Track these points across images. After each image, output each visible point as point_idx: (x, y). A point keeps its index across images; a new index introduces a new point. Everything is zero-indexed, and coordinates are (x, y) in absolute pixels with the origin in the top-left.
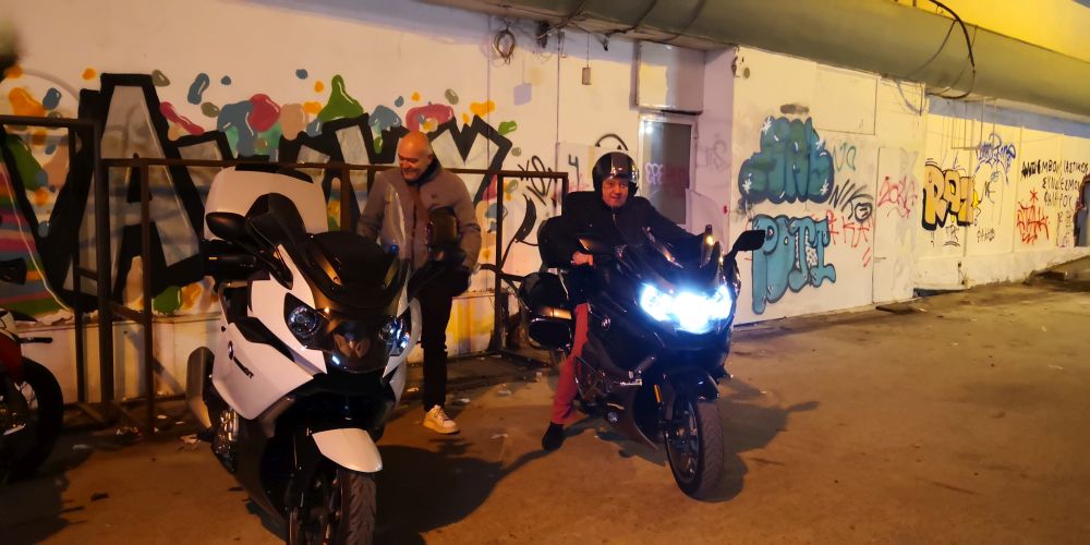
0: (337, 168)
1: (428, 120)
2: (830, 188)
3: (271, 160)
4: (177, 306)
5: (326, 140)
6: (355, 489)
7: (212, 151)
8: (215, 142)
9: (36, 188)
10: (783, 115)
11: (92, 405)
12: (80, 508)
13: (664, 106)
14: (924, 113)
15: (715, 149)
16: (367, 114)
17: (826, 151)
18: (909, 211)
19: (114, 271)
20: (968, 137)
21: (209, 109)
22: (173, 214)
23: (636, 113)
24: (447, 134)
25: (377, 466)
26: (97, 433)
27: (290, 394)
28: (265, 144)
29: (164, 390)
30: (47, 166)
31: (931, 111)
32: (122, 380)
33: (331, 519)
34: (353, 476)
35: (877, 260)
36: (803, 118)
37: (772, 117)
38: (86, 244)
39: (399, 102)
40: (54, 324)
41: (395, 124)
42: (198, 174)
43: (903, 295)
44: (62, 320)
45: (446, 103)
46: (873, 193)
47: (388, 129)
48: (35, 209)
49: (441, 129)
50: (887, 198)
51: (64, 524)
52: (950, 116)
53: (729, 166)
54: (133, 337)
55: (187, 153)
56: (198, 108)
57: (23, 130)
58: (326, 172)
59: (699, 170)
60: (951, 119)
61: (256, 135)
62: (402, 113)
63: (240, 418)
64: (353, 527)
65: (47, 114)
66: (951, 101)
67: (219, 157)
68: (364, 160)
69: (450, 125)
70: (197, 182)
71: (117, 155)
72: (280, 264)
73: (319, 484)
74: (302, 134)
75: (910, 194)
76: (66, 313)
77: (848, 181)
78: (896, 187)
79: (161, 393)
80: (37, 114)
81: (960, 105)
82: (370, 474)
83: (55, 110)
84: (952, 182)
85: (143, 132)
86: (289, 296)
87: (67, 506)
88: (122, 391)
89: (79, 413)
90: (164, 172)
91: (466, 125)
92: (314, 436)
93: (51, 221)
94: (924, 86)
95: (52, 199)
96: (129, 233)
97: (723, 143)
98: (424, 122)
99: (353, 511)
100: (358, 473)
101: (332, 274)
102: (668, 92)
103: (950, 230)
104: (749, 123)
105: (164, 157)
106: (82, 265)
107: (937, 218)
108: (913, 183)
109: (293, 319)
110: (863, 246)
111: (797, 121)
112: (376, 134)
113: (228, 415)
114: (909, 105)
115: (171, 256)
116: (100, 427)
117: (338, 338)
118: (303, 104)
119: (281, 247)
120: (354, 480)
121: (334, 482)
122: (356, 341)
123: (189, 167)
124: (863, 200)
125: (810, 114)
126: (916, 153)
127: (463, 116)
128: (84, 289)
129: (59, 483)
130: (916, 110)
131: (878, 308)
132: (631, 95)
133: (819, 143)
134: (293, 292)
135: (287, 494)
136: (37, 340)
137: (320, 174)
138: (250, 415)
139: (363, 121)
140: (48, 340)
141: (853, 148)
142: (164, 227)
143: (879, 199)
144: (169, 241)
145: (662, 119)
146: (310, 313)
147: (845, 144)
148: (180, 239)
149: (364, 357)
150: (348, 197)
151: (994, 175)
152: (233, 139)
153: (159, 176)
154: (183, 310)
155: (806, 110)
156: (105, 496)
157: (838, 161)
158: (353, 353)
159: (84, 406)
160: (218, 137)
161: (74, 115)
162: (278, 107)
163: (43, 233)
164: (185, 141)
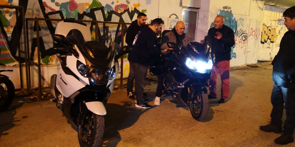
0: (94, 22)
1: (121, 9)
2: (236, 31)
3: (75, 19)
4: (49, 62)
5: (91, 14)
6: (98, 121)
7: (58, 16)
8: (59, 14)
9: (6, 26)
10: (223, 9)
11: (25, 89)
12: (19, 120)
13: (189, 6)
14: (263, 10)
15: (204, 19)
16: (103, 7)
17: (235, 20)
18: (257, 38)
19: (30, 51)
20: (275, 17)
21: (57, 4)
22: (47, 35)
23: (181, 8)
24: (126, 13)
25: (105, 113)
26: (26, 98)
27: (78, 91)
28: (74, 15)
29: (45, 85)
30: (10, 20)
31: (265, 9)
32: (33, 82)
33: (91, 128)
34: (97, 116)
35: (248, 52)
36: (229, 10)
37: (220, 10)
38: (22, 43)
39: (113, 3)
40: (13, 66)
41: (112, 10)
42: (54, 23)
43: (254, 62)
44: (16, 65)
45: (126, 4)
46: (248, 33)
47: (109, 11)
48: (7, 33)
49: (125, 11)
50: (251, 34)
51: (14, 125)
52: (270, 11)
53: (208, 24)
54: (36, 70)
55: (51, 17)
56: (54, 4)
57: (3, 9)
58: (91, 24)
59: (199, 25)
60: (271, 12)
61: (71, 12)
62: (113, 6)
63: (64, 97)
64: (97, 132)
65: (9, 4)
66: (271, 6)
67: (60, 18)
68: (102, 20)
69: (127, 10)
70: (54, 25)
71: (30, 17)
72: (75, 51)
73: (87, 118)
74: (84, 12)
75: (258, 33)
76: (17, 63)
77: (241, 29)
78: (254, 31)
79: (44, 86)
80: (6, 4)
81: (273, 8)
82: (103, 116)
83: (12, 3)
84: (270, 30)
85: (38, 11)
86: (78, 61)
87: (15, 120)
88: (33, 85)
89: (21, 91)
90: (44, 22)
91: (132, 10)
92: (86, 103)
93: (11, 36)
94: (264, 2)
95: (12, 30)
96: (34, 40)
97: (206, 17)
98: (120, 9)
99: (98, 127)
100: (99, 115)
101: (91, 54)
102: (191, 2)
103: (268, 44)
104: (214, 11)
105: (44, 18)
106: (21, 49)
107: (265, 40)
108: (259, 30)
109: (79, 68)
110: (244, 48)
111: (228, 11)
112: (106, 13)
113: (61, 96)
114: (259, 8)
115: (47, 48)
116: (27, 96)
117: (93, 74)
118: (85, 3)
119: (75, 46)
120: (98, 118)
121: (92, 117)
122: (99, 75)
123: (51, 21)
124: (245, 35)
125: (231, 9)
126: (261, 21)
127: (131, 8)
128: (21, 56)
129: (13, 112)
130: (261, 9)
131: (247, 66)
132: (180, 2)
133: (233, 18)
134: (79, 60)
135: (78, 120)
136: (8, 71)
137: (90, 24)
138: (67, 96)
139: (102, 9)
140: (12, 71)
141: (243, 19)
142: (45, 39)
143: (249, 34)
144: (46, 43)
145: (189, 10)
146: (84, 66)
147: (241, 18)
148: (49, 42)
149: (101, 80)
150: (98, 31)
151: (282, 28)
152: (64, 13)
153: (43, 23)
154: (50, 63)
155: (230, 8)
156: (26, 117)
157: (238, 23)
158: (98, 79)
159: (22, 90)
160: (60, 12)
161: (18, 5)
162: (77, 4)
163: (9, 40)
164: (51, 13)
